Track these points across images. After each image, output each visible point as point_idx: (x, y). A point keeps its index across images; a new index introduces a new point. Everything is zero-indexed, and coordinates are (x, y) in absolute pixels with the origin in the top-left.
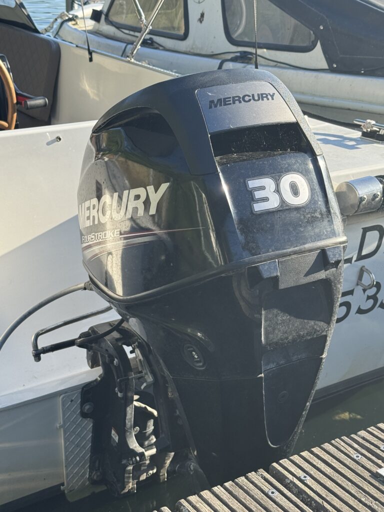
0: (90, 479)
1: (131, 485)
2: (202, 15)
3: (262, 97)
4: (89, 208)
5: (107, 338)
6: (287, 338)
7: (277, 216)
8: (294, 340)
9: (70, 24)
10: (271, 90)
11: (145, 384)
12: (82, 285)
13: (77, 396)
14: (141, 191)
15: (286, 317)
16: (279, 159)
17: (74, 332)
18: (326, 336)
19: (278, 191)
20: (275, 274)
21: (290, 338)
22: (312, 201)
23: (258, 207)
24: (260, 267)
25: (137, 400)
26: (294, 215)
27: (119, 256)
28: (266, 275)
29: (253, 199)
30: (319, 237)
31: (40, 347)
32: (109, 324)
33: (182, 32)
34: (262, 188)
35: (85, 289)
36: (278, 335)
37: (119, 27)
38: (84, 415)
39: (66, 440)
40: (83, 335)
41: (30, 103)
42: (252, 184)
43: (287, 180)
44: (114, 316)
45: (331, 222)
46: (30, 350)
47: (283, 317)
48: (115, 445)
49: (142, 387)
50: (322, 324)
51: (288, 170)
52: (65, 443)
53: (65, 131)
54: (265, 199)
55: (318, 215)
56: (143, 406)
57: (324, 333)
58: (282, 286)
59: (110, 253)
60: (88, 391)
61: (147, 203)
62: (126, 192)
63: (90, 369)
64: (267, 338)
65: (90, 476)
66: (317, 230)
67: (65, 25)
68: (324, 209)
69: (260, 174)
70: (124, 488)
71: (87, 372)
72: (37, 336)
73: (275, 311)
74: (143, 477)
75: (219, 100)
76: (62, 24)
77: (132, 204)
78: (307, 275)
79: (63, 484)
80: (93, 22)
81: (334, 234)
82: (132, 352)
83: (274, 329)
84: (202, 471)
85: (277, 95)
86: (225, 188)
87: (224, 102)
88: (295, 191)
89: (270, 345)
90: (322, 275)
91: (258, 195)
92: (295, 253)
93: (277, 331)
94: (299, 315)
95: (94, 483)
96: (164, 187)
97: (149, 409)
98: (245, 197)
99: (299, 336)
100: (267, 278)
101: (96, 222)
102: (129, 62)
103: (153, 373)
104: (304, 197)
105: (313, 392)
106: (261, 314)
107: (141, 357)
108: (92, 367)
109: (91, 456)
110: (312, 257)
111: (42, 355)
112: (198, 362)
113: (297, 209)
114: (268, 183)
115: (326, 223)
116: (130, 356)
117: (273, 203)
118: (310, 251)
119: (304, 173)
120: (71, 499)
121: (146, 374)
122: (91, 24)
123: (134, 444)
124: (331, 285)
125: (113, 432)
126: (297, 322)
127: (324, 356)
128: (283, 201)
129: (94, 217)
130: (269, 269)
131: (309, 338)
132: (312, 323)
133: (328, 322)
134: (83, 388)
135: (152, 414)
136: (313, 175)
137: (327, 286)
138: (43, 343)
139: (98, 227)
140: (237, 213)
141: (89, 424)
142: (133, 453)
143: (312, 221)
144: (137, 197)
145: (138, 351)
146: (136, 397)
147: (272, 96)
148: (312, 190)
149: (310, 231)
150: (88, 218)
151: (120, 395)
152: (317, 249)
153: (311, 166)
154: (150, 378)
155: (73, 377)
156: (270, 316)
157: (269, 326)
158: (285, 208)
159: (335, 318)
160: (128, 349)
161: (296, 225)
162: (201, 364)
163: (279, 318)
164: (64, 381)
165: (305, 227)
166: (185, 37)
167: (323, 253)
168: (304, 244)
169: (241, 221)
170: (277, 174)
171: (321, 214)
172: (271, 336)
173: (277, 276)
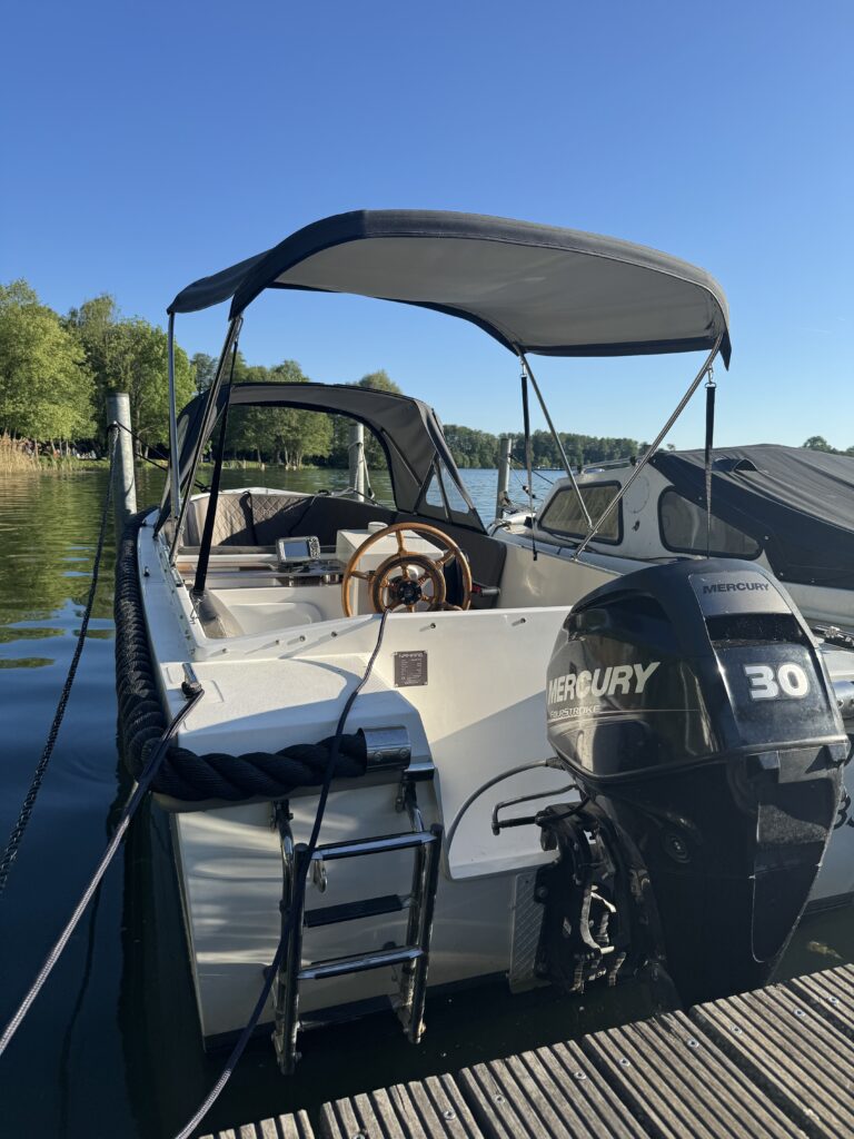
0: (535, 970)
1: (579, 985)
2: (638, 524)
3: (755, 586)
4: (563, 684)
5: (567, 820)
6: (783, 839)
7: (776, 706)
8: (790, 842)
9: (504, 529)
10: (766, 582)
11: (606, 874)
12: (544, 762)
13: (532, 876)
14: (627, 669)
15: (783, 815)
16: (776, 648)
17: (531, 810)
18: (824, 842)
19: (776, 679)
20: (775, 767)
21: (787, 839)
22: (811, 694)
23: (756, 694)
24: (761, 758)
25: (594, 892)
26: (793, 707)
27: (592, 735)
28: (766, 766)
29: (750, 686)
30: (820, 733)
31: (499, 820)
32: (568, 805)
33: (616, 538)
34: (760, 676)
35: (547, 765)
36: (773, 835)
37: (551, 532)
38: (537, 899)
39: (517, 923)
40: (540, 814)
41: (485, 591)
42: (750, 670)
43: (785, 670)
44: (574, 797)
45: (831, 717)
46: (490, 822)
47: (779, 815)
48: (566, 936)
49: (604, 877)
50: (820, 828)
51: (786, 660)
52: (516, 927)
53: (529, 614)
54: (764, 687)
55: (817, 709)
56: (600, 898)
57: (822, 839)
58: (782, 780)
59: (581, 732)
60: (543, 873)
61: (633, 681)
62: (609, 670)
63: (542, 851)
64: (761, 835)
65: (535, 966)
66: (817, 725)
67: (499, 530)
68: (824, 705)
69: (758, 661)
70: (573, 986)
71: (539, 854)
72: (498, 808)
73: (772, 807)
74: (592, 978)
75: (714, 586)
76: (497, 529)
77: (616, 681)
78: (808, 771)
79: (508, 972)
80: (525, 528)
81: (834, 731)
82: (591, 838)
83: (770, 827)
84: (671, 980)
85: (770, 586)
86: (722, 670)
87: (719, 588)
88: (794, 683)
89: (765, 844)
90: (823, 773)
91: (756, 682)
92: (795, 746)
93: (772, 830)
94: (796, 815)
95: (539, 975)
96: (654, 666)
97: (606, 903)
98: (743, 684)
99: (796, 837)
100: (768, 770)
101: (572, 697)
102: (573, 561)
103: (616, 864)
104: (802, 690)
105: (806, 904)
106: (757, 809)
107: (603, 844)
108: (546, 849)
109: (538, 947)
110: (815, 752)
111: (501, 829)
112: (679, 854)
113: (796, 700)
114: (766, 670)
115: (826, 718)
116: (591, 842)
117: (772, 692)
118: (812, 745)
119: (803, 665)
120: (514, 991)
121: (608, 863)
122: (523, 529)
123: (588, 939)
124: (831, 787)
125: (566, 922)
126: (795, 823)
127: (820, 865)
128: (781, 691)
129: (569, 693)
130: (771, 761)
131: (806, 842)
132: (810, 825)
133: (828, 828)
134: (539, 870)
135: (608, 909)
136: (811, 668)
137: (828, 786)
138: (503, 816)
139: (571, 703)
140: (735, 699)
141: (540, 910)
142: (588, 948)
143: (812, 715)
144: (622, 675)
145: (599, 838)
146: (594, 888)
147: (766, 586)
148: (811, 682)
149: (809, 726)
150: (562, 693)
151: (578, 882)
152: (820, 745)
153: (808, 657)
154: (612, 869)
155: (528, 857)
156: (766, 812)
157: (765, 823)
158: (783, 698)
159: (834, 823)
160: (588, 834)
161: (796, 718)
162: (684, 857)
163: (776, 816)
164: (519, 859)
165: (805, 720)
166: (619, 542)
167: (825, 749)
168: (805, 738)
169: (738, 707)
170: (775, 664)
171: (821, 708)
172: (766, 834)
173: (777, 769)
